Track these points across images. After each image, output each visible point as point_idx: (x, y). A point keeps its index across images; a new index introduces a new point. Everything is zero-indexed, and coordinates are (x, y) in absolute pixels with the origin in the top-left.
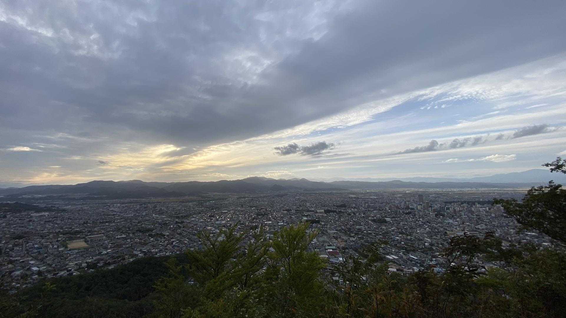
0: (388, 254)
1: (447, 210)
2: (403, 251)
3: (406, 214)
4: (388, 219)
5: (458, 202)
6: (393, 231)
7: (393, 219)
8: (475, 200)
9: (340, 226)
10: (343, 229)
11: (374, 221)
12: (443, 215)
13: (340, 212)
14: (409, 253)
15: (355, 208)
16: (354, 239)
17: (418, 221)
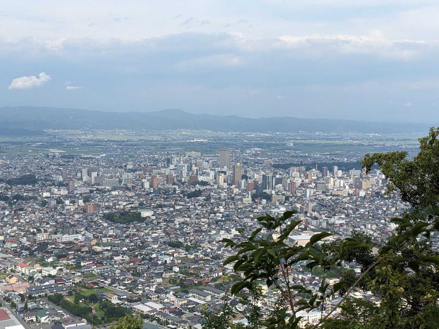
0: (139, 300)
1: (276, 184)
2: (176, 287)
3: (190, 196)
4: (145, 214)
5: (301, 164)
6: (155, 240)
7: (160, 211)
8: (333, 159)
9: (15, 238)
10: (24, 248)
11: (109, 218)
12: (269, 198)
13: (18, 197)
14: (187, 292)
15: (60, 185)
16: (54, 272)
17: (215, 213)
